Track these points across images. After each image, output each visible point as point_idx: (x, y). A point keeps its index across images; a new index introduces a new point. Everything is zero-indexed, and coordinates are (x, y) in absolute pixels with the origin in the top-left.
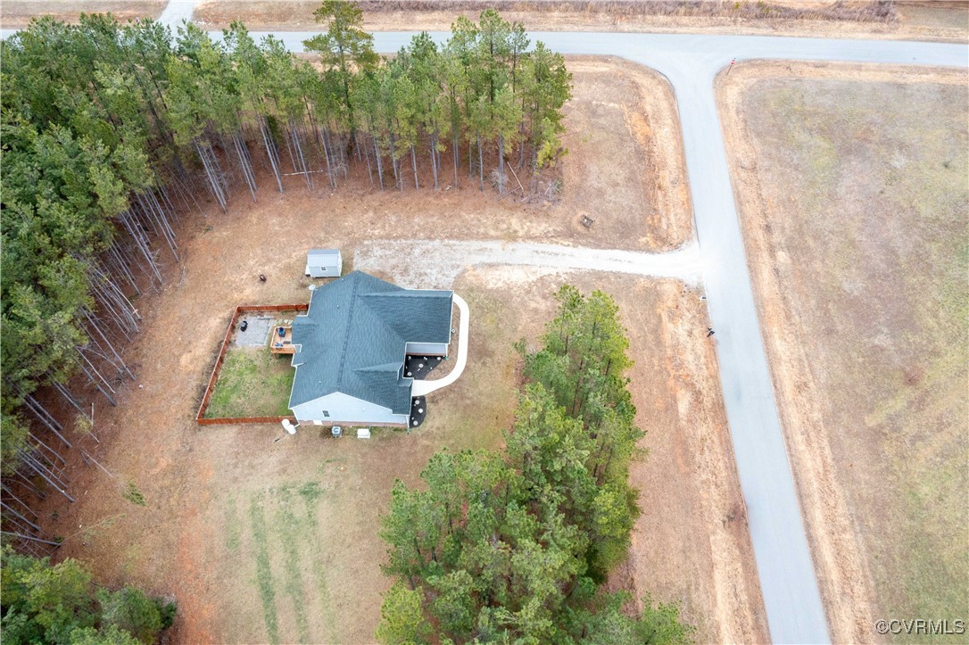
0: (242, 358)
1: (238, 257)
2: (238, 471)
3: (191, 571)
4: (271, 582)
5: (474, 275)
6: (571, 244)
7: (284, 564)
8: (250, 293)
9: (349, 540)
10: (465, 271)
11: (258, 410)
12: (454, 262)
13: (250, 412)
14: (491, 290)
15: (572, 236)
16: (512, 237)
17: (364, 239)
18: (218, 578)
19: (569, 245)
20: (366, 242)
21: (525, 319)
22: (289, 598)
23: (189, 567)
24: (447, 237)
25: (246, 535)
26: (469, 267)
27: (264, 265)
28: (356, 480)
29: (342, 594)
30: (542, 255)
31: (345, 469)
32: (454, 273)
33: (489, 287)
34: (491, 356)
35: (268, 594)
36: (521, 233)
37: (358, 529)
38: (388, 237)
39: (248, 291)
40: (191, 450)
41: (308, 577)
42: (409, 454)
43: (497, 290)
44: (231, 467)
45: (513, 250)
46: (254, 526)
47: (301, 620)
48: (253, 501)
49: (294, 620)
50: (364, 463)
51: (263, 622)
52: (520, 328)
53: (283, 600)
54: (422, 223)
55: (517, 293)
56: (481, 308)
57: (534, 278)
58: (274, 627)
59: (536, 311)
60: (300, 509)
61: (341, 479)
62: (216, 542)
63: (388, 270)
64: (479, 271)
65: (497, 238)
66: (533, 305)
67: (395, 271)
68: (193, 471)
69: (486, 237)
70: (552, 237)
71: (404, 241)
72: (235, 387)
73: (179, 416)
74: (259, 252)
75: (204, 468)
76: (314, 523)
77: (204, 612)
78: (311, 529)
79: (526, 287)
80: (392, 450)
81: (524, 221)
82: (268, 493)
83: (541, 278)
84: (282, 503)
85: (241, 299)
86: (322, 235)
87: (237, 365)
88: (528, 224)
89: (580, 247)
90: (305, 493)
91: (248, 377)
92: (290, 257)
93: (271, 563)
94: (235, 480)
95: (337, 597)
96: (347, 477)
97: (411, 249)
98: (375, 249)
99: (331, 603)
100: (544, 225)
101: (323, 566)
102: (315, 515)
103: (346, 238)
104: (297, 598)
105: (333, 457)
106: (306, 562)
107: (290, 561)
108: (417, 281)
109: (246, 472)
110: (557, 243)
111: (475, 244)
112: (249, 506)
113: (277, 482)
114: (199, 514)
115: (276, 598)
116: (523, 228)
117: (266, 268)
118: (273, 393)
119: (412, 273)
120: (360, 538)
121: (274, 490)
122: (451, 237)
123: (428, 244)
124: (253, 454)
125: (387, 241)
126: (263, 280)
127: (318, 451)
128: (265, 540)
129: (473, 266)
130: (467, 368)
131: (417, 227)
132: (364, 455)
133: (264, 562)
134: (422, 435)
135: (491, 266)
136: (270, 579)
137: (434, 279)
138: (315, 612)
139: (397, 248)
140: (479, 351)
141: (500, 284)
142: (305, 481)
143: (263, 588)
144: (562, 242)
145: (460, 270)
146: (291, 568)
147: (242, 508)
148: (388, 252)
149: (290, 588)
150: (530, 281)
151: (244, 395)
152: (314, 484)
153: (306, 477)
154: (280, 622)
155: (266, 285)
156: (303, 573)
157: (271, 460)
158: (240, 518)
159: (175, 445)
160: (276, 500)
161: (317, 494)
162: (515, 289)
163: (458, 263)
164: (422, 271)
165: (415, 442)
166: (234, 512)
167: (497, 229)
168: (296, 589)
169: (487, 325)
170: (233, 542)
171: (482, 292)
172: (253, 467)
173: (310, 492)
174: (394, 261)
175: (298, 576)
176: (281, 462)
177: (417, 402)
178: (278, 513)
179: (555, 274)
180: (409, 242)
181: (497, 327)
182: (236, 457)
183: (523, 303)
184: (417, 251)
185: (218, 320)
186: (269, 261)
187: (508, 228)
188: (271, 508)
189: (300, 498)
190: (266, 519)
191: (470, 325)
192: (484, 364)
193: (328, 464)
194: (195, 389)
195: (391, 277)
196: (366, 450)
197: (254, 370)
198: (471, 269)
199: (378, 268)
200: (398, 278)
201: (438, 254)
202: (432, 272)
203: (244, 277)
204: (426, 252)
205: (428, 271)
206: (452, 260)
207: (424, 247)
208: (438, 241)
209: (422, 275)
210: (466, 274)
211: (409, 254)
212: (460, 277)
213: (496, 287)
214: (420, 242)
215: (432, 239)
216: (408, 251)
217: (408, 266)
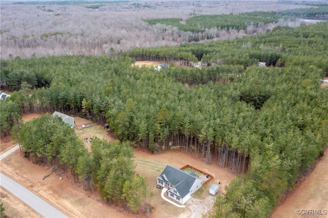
8: (217, 181)
10: (191, 212)
14: (180, 213)
18: (155, 159)
23: (160, 158)
25: (159, 163)
26: (192, 213)
32: (192, 210)
33: (182, 214)
35: (146, 162)
43: (179, 214)
52: (164, 213)
56: (177, 209)
63: (204, 200)
64: (189, 215)
76: (152, 169)
106: (146, 166)
114: (169, 161)
119: (199, 203)
130: (162, 199)
133: (151, 163)
136: (148, 163)
140: (164, 202)
141: (181, 216)
145: (192, 211)
148: (210, 203)
163: (195, 212)
165: (153, 184)
168: (144, 164)
169: (170, 207)
170: (159, 162)
174: (206, 202)
177: (162, 188)
181: (168, 209)
184: (206, 207)
189: (159, 169)
191: (173, 205)
192: (161, 202)
198: (191, 213)
199: (206, 199)
200: (200, 200)
201: (201, 210)
202: (196, 207)
203: (224, 182)
204: (204, 208)
205: (197, 206)
206: (197, 211)
207: (206, 209)
208: (207, 212)
209: (197, 204)
210: (190, 212)
211: (206, 205)
212: (190, 210)
213: (181, 215)
214: (209, 209)
215: (208, 212)
216: (208, 206)
217: (202, 203)
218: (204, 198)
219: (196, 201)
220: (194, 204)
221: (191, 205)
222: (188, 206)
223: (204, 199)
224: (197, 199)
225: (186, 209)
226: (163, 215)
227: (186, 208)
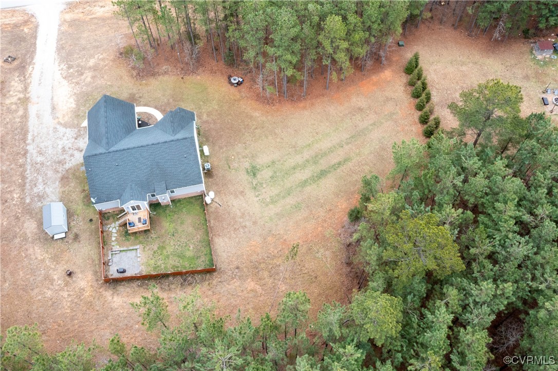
0: (152, 262)
1: (41, 310)
2: (248, 224)
3: (322, 226)
4: (315, 174)
5: (64, 117)
6: (31, 66)
7: (303, 171)
8: (85, 281)
9: (278, 140)
10: (59, 123)
11: (197, 229)
12: (51, 132)
13: (199, 236)
14: (77, 105)
15: (24, 67)
16: (25, 101)
17: (24, 203)
18: (322, 207)
19: (33, 68)
20: (28, 201)
21: (100, 82)
22: (321, 161)
23: (320, 229)
24: (25, 142)
25: (290, 201)
26: (55, 121)
27: (52, 281)
28: (239, 148)
29: (311, 134)
30: (42, 81)
31: (233, 155)
32: (62, 130)
33: (74, 106)
34: (134, 95)
35: (323, 174)
36: (22, 96)
37: (270, 138)
38: (22, 186)
39: (83, 284)
40: (238, 268)
41: (307, 155)
42: (215, 123)
43: (77, 101)
44: (246, 230)
45: (38, 97)
46: (284, 197)
47: (331, 150)
48: (267, 205)
49: (332, 154)
50: (226, 146)
51: (338, 171)
53: (323, 164)
54: (8, 163)
55: (79, 89)
57: (65, 82)
58: (339, 164)
59: (93, 77)
60: (266, 174)
61: (240, 156)
62: (300, 218)
63: (60, 175)
64: (59, 115)
65: (26, 110)
66: (89, 79)
67: (60, 170)
68: (254, 258)
69: (25, 116)
70: (24, 77)
71: (28, 172)
72: (179, 256)
73: (210, 293)
74: (36, 291)
75: (250, 250)
76: (273, 162)
77: (343, 207)
78: (277, 163)
79: (73, 85)
80: (214, 133)
81: (8, 96)
82: (260, 197)
83: (65, 78)
84: (264, 186)
85: (92, 286)
86: (17, 241)
87: (159, 264)
88: (11, 93)
89: (34, 61)
90: (254, 174)
91: (170, 249)
92: (43, 261)
93: (304, 178)
94: (255, 223)
95: (313, 137)
96: (238, 153)
97: (37, 164)
98: (35, 190)
99: (317, 138)
100: (13, 83)
101: (297, 149)
102: (267, 164)
103: (22, 219)
104: (320, 157)
105: (226, 166)
106: (299, 159)
107: (300, 169)
108: (71, 152)
109: (247, 217)
110: (30, 74)
111: (32, 123)
112: (271, 206)
113: (250, 194)
114: (284, 238)
115: (324, 168)
116: (16, 95)
117: (55, 277)
118: (182, 223)
119: (62, 158)
120: (275, 134)
121: (257, 194)
122: (24, 140)
123: (32, 154)
124: (234, 218)
125: (27, 185)
126: (70, 274)
127: (223, 176)
128: (291, 187)
129: (54, 119)
131: (13, 166)
132: (221, 148)
133: (304, 184)
134: (200, 119)
135: (54, 108)
136: (313, 176)
137: (68, 141)
138: (325, 145)
139: (36, 175)
141: (72, 100)
142: (247, 176)
143: (320, 178)
144: (29, 72)
145: (58, 127)
146: (303, 166)
147: (274, 209)
148: (40, 180)
149: (315, 163)
150: (67, 84)
151: (185, 246)
152: (247, 172)
153: (244, 177)
154: (335, 161)
155: (76, 270)
156: (305, 159)
157: (236, 205)
158: (281, 209)
159: (236, 283)
160: (264, 191)
161: (254, 167)
162: (75, 91)
163: (51, 129)
164: (60, 151)
165: (207, 122)
166: (277, 214)
167: (16, 111)
168: (315, 160)
170: (297, 207)
171: (79, 109)
172: (243, 214)
173: (253, 172)
174: (50, 173)
175: (307, 161)
176: (236, 197)
178: (271, 186)
179: (60, 72)
180: (29, 167)
182: (238, 229)
183: (88, 85)
184: (39, 159)
185: (115, 298)
186: (48, 278)
187: (16, 104)
188: (270, 191)
189: (258, 176)
190: (277, 192)
192: (140, 97)
193: (231, 166)
194: (185, 290)
195: (67, 171)
196: (217, 148)
197: (162, 248)
198: (57, 120)
199: (57, 183)
200: (67, 166)
201: (43, 144)
202: (60, 144)
203: (65, 294)
204: (40, 153)
205: (60, 147)
206: (48, 134)
207: (35, 155)
208: (28, 147)
209: (64, 150)
210: (63, 122)
211: (42, 164)
212: (65, 125)
213: (74, 102)
214: (28, 160)
215: (26, 152)
216: (38, 166)
217: (55, 162)
218: (64, 179)
219: (72, 155)
220: (70, 145)
221: (76, 139)
222: (79, 131)
223: (62, 179)
224: (78, 165)
225: (76, 122)
226: (105, 77)
227: (78, 125)
